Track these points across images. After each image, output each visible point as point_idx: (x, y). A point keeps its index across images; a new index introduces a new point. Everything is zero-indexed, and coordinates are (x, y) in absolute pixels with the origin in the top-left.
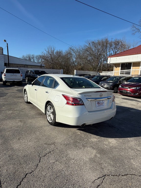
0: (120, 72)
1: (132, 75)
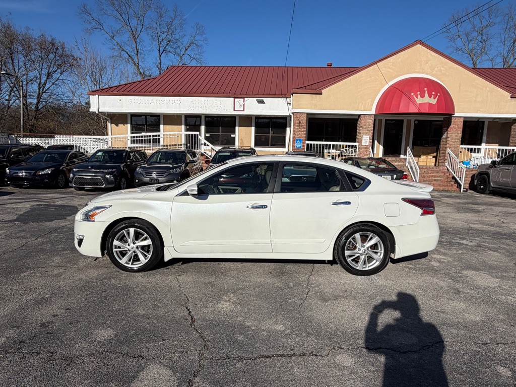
0: (129, 138)
1: (164, 146)
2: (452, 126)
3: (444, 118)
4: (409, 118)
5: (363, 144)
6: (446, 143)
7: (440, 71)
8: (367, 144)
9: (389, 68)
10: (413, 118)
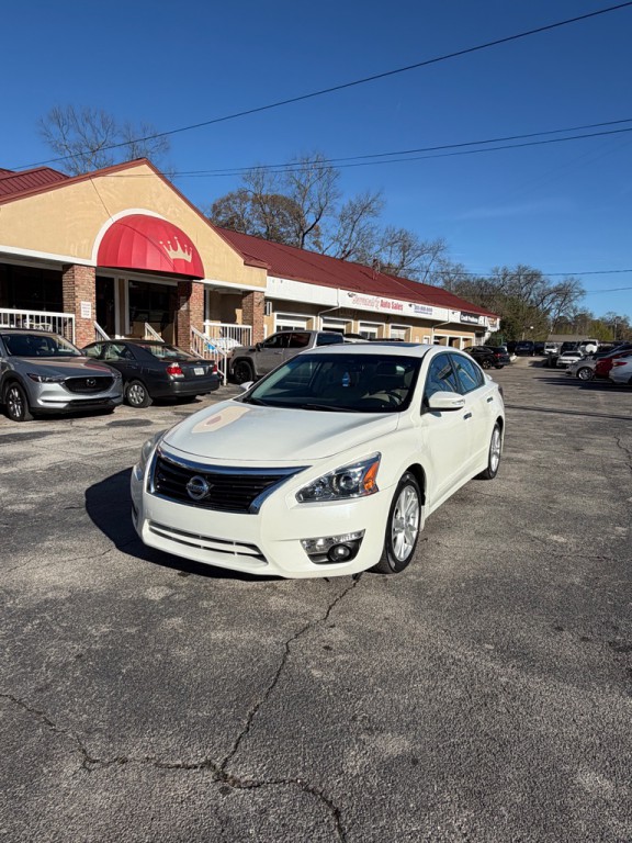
2: (193, 295)
3: (179, 283)
4: (121, 277)
5: (83, 316)
6: (188, 318)
7: (174, 212)
8: (89, 317)
9: (110, 191)
10: (127, 277)
